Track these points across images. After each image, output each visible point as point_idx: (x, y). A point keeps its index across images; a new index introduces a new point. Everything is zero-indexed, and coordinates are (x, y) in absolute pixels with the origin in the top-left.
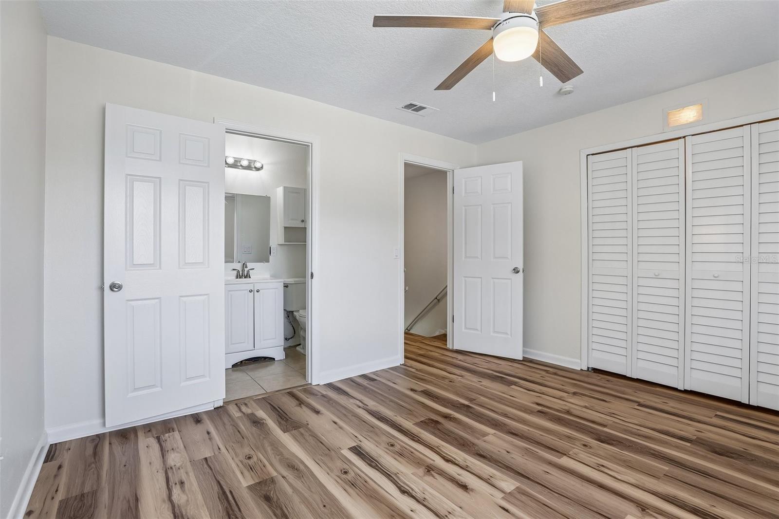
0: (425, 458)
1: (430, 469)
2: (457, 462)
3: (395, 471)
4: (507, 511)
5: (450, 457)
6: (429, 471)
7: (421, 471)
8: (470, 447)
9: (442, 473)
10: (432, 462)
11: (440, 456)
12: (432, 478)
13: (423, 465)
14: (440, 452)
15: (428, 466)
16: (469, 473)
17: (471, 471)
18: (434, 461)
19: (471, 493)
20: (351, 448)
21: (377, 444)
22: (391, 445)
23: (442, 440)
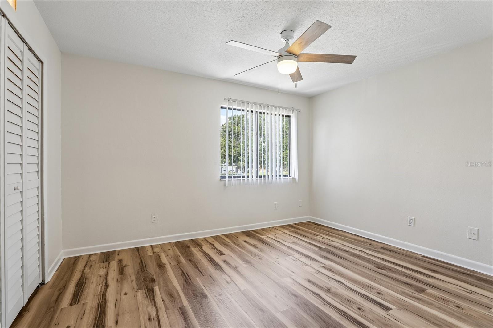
0: (333, 298)
1: (328, 291)
2: (312, 293)
3: (348, 291)
4: (292, 272)
5: (316, 296)
6: (329, 290)
7: (333, 290)
8: (300, 303)
9: (321, 288)
10: (328, 294)
11: (322, 298)
12: (326, 286)
13: (332, 293)
14: (322, 300)
15: (330, 292)
16: (305, 286)
17: (304, 288)
18: (326, 295)
19: (306, 278)
20: (391, 310)
21: (372, 311)
22: (361, 310)
23: (321, 310)
